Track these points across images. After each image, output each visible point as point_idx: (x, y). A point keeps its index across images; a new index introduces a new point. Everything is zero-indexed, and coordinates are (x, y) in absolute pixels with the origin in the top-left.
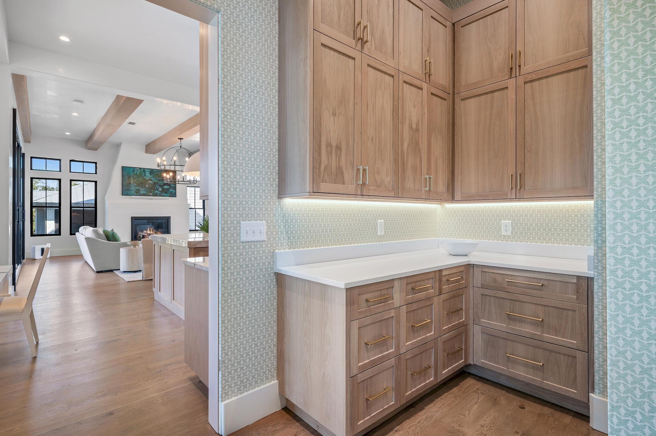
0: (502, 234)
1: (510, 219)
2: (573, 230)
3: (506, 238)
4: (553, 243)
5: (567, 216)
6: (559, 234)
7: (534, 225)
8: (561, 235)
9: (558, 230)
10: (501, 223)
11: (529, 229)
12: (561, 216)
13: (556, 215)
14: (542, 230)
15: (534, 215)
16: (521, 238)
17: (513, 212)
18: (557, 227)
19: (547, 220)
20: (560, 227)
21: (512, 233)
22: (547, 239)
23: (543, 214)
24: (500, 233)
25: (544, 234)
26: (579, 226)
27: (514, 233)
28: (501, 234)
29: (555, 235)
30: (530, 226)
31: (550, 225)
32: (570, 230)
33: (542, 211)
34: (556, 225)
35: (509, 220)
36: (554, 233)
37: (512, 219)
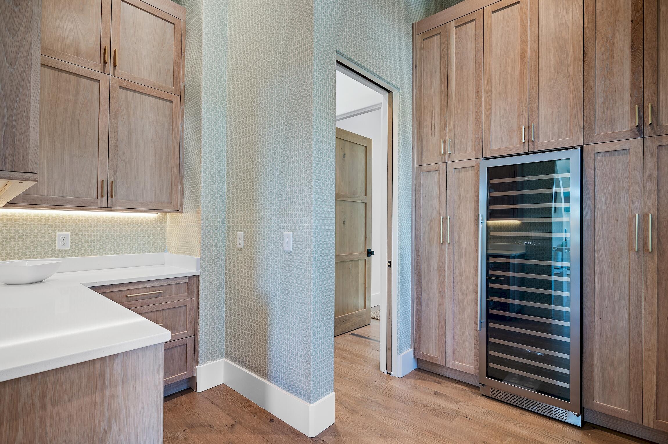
0: (57, 248)
1: (69, 230)
2: (136, 240)
3: (62, 254)
4: (119, 254)
5: (132, 226)
6: (124, 245)
7: (98, 236)
8: (126, 245)
9: (123, 240)
10: (55, 235)
11: (92, 241)
12: (126, 227)
13: (121, 226)
14: (107, 241)
15: (99, 226)
16: (83, 251)
17: (73, 222)
18: (122, 237)
19: (113, 231)
20: (125, 237)
21: (71, 246)
22: (112, 250)
23: (109, 225)
24: (53, 247)
25: (110, 245)
26: (142, 236)
27: (74, 247)
28: (55, 248)
29: (121, 245)
30: (94, 237)
31: (115, 236)
32: (134, 240)
33: (107, 222)
34: (121, 236)
35: (67, 231)
36: (119, 244)
37: (71, 231)
